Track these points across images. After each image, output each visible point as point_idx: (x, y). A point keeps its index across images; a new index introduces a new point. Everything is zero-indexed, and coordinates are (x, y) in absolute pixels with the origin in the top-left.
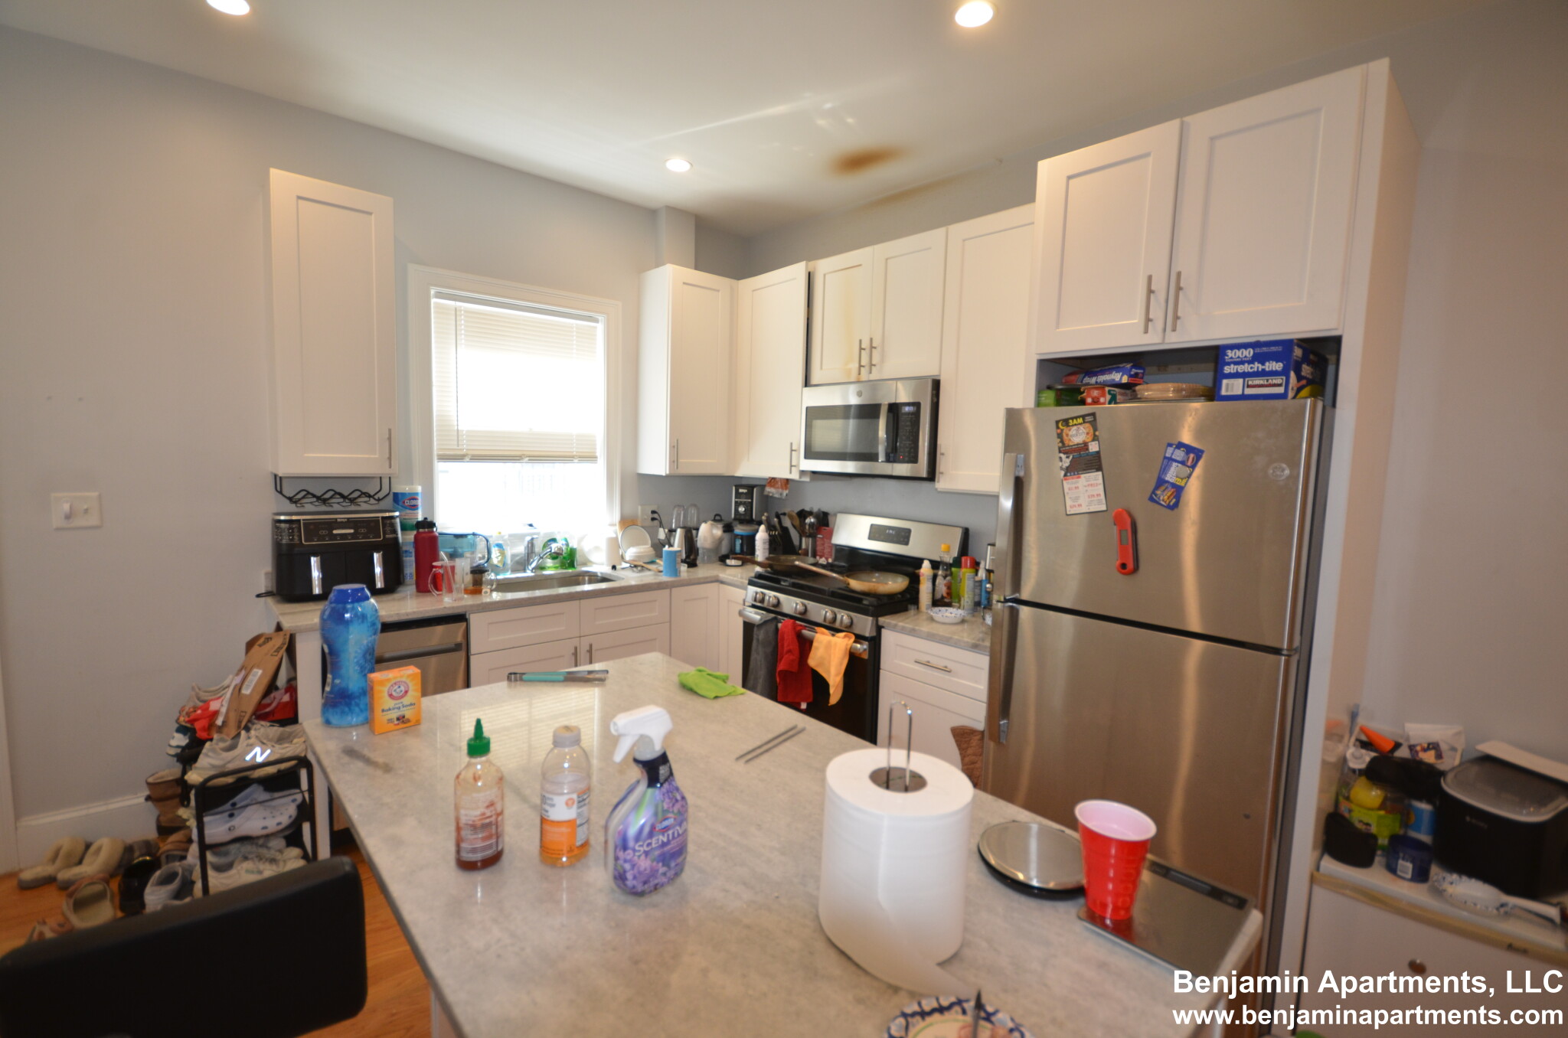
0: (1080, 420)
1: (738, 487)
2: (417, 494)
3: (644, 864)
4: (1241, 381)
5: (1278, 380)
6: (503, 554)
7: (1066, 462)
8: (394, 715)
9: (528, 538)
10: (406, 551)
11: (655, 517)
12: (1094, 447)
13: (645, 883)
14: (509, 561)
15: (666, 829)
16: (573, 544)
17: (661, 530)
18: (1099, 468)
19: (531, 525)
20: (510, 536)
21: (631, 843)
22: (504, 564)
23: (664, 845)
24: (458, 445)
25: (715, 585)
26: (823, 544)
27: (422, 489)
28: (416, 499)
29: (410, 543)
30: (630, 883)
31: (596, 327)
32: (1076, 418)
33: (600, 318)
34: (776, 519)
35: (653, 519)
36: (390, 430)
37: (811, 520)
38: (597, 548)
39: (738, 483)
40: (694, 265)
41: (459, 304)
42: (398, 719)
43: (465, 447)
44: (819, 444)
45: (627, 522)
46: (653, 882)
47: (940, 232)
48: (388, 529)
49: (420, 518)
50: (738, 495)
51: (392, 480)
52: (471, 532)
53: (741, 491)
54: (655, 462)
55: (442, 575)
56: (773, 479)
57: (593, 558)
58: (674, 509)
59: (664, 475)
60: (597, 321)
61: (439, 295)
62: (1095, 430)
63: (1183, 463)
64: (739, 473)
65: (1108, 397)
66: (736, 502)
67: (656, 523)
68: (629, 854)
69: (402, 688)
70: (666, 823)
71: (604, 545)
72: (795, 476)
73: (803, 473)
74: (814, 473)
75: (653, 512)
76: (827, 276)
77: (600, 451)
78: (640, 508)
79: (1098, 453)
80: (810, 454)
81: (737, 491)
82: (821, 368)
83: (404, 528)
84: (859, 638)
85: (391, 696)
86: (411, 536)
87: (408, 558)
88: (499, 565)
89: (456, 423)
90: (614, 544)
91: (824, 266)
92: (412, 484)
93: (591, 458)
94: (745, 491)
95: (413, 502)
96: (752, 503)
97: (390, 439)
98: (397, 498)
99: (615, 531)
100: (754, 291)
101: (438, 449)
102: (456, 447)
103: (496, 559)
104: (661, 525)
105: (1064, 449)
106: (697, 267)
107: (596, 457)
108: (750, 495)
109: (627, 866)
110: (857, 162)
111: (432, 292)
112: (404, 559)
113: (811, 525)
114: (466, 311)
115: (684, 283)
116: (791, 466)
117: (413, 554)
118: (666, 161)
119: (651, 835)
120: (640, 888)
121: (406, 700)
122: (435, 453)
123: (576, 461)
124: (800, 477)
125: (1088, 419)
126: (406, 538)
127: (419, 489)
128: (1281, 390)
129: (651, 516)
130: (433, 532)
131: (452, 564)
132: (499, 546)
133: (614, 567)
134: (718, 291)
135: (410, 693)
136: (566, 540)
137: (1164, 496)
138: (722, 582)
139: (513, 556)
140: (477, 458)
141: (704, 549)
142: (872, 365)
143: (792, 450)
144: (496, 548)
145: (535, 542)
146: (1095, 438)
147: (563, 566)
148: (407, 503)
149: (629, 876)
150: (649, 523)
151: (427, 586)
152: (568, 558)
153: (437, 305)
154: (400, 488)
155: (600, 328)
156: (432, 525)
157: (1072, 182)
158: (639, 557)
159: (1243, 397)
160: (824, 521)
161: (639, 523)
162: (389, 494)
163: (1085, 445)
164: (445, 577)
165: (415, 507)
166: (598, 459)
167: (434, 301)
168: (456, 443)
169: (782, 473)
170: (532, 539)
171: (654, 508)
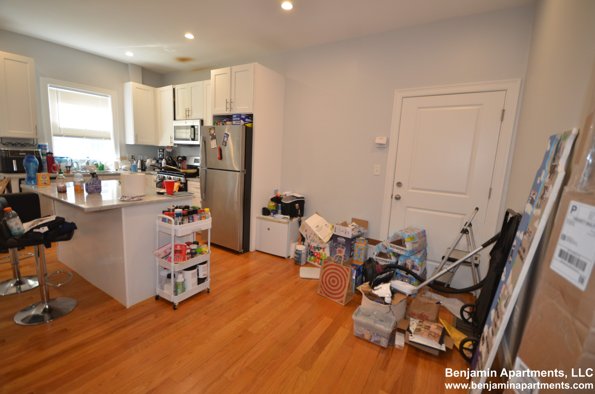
0: (212, 129)
1: (159, 149)
2: (46, 145)
3: (92, 189)
4: (235, 121)
5: (239, 121)
6: (78, 164)
7: (211, 138)
8: (43, 182)
9: (87, 161)
10: (44, 162)
11: (133, 158)
12: (215, 134)
13: (92, 191)
14: (80, 167)
15: (96, 184)
16: (103, 163)
17: (135, 161)
18: (216, 139)
19: (88, 157)
20: (80, 160)
21: (89, 185)
22: (78, 168)
23: (96, 187)
24: (60, 132)
25: (150, 175)
26: (184, 165)
27: (48, 144)
28: (46, 147)
29: (45, 160)
30: (89, 191)
31: (108, 99)
32: (212, 128)
33: (109, 96)
34: (170, 158)
35: (132, 158)
36: (36, 126)
37: (180, 158)
38: (111, 165)
39: (159, 148)
40: (142, 83)
41: (58, 89)
42: (44, 183)
43: (62, 133)
44: (178, 136)
45: (122, 158)
46: (94, 192)
47: (202, 82)
48: (37, 154)
49: (48, 151)
50: (160, 151)
51: (38, 140)
52: (66, 157)
53: (160, 150)
54: (130, 140)
55: (56, 167)
56: (168, 146)
57: (110, 168)
58: (139, 155)
59: (133, 144)
60: (108, 97)
61: (50, 86)
62: (215, 131)
63: (226, 137)
64: (160, 145)
65: (222, 124)
66: (159, 154)
67: (133, 159)
68: (88, 186)
69: (45, 177)
70: (96, 183)
71: (113, 164)
72: (172, 145)
73: (175, 144)
74: (178, 144)
75: (132, 156)
76: (178, 90)
77: (112, 136)
78: (127, 154)
79: (215, 135)
80: (176, 139)
81: (159, 150)
82: (178, 115)
83: (43, 155)
84: (181, 183)
85: (42, 178)
86: (45, 158)
87: (45, 164)
88: (77, 168)
89: (59, 125)
90: (117, 164)
91: (177, 87)
92: (44, 142)
93: (109, 138)
94: (162, 150)
95: (45, 148)
96: (164, 154)
97: (36, 128)
98: (39, 146)
99: (119, 161)
100: (160, 92)
101: (53, 133)
102: (59, 132)
103: (75, 165)
104: (135, 160)
105: (211, 135)
106: (143, 84)
107: (111, 138)
108: (163, 151)
109: (88, 188)
110: (183, 60)
111: (48, 85)
112: (43, 164)
113: (180, 160)
114: (61, 91)
115: (136, 88)
116: (171, 142)
117: (46, 163)
118: (125, 53)
119: (93, 184)
120: (91, 192)
121: (46, 179)
122: (52, 133)
123: (103, 139)
124: (174, 146)
125: (214, 128)
126: (44, 158)
127: (47, 144)
128: (239, 123)
129: (131, 157)
130: (52, 155)
131: (59, 164)
132: (76, 162)
133: (117, 170)
134: (149, 91)
135: (47, 178)
136: (100, 162)
137: (224, 144)
138: (152, 174)
139: (82, 166)
140: (66, 136)
141: (148, 166)
142: (189, 115)
143: (171, 138)
144: (75, 163)
145: (89, 162)
146: (215, 132)
147: (100, 170)
148: (43, 148)
149: (89, 190)
150: (131, 159)
151: (51, 171)
152: (102, 168)
153: (50, 89)
154: (40, 143)
155: (109, 99)
156: (52, 154)
157: (216, 76)
158: (126, 168)
159: (235, 124)
160: (184, 158)
161: (127, 159)
162: (36, 144)
163: (213, 133)
164: (57, 168)
165: (46, 149)
166: (111, 139)
167: (49, 88)
168: (59, 131)
169: (170, 145)
170: (88, 161)
171: (133, 155)
